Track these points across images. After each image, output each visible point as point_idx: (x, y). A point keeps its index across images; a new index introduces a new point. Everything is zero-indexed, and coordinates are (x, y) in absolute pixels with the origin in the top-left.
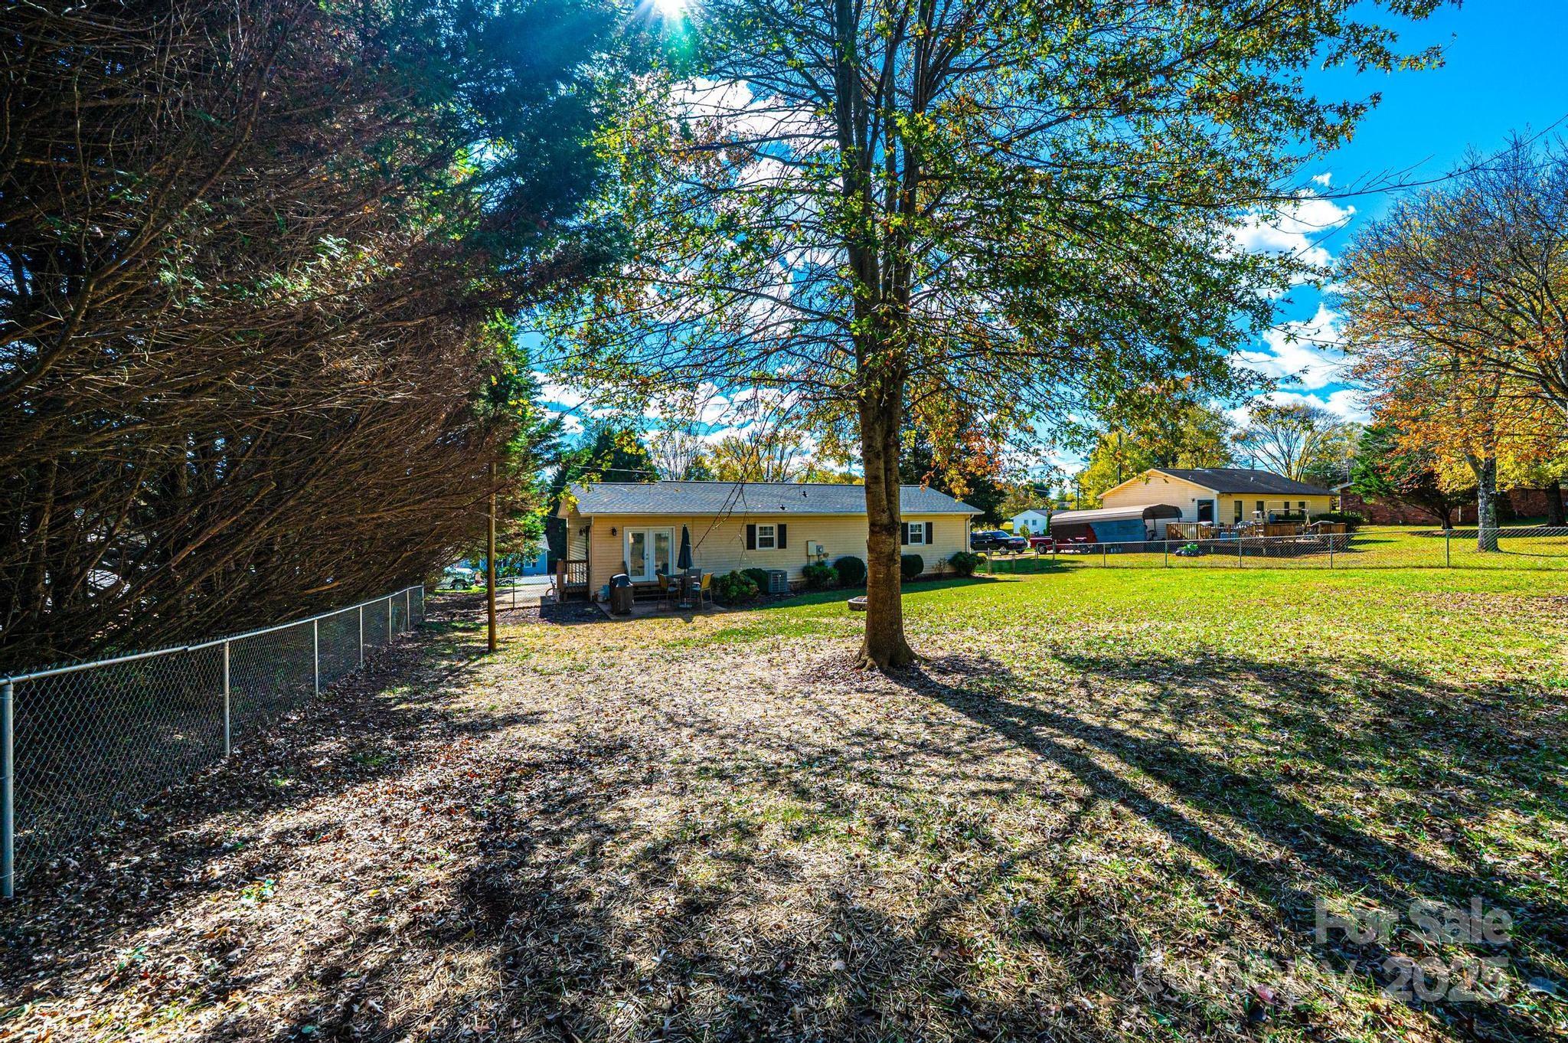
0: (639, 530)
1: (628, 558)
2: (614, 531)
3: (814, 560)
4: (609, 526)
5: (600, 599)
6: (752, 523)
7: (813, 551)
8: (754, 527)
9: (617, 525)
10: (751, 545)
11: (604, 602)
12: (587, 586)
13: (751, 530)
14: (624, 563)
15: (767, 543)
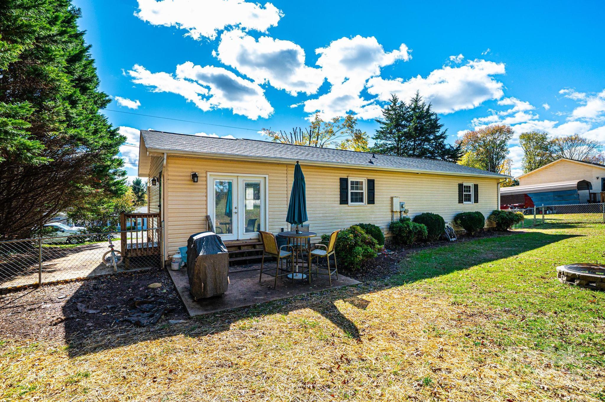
0: (226, 178)
1: (212, 211)
2: (194, 177)
3: (397, 217)
4: (188, 169)
5: (175, 266)
6: (344, 176)
7: (397, 208)
8: (346, 180)
9: (197, 170)
10: (344, 201)
11: (180, 271)
12: (158, 249)
13: (344, 182)
14: (207, 218)
15: (357, 198)
